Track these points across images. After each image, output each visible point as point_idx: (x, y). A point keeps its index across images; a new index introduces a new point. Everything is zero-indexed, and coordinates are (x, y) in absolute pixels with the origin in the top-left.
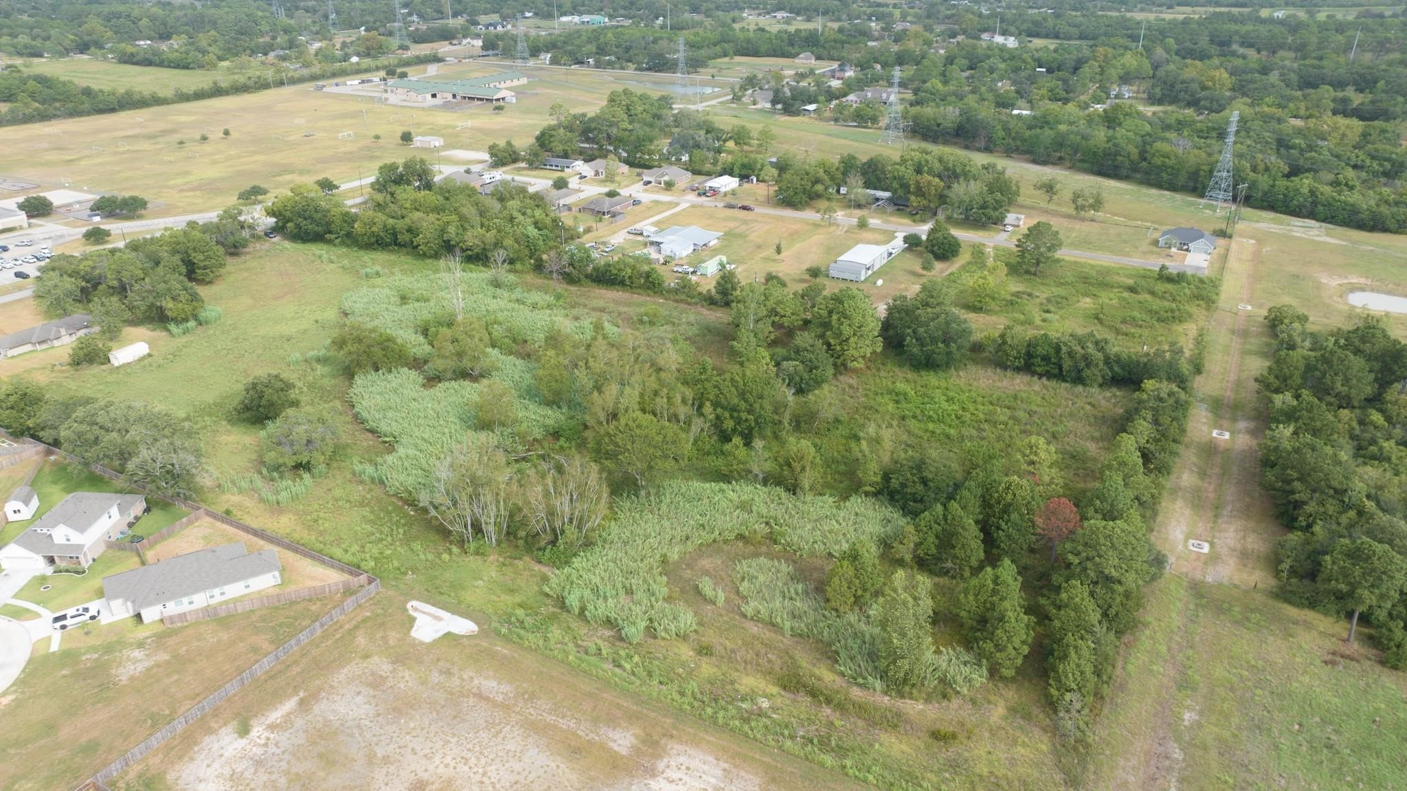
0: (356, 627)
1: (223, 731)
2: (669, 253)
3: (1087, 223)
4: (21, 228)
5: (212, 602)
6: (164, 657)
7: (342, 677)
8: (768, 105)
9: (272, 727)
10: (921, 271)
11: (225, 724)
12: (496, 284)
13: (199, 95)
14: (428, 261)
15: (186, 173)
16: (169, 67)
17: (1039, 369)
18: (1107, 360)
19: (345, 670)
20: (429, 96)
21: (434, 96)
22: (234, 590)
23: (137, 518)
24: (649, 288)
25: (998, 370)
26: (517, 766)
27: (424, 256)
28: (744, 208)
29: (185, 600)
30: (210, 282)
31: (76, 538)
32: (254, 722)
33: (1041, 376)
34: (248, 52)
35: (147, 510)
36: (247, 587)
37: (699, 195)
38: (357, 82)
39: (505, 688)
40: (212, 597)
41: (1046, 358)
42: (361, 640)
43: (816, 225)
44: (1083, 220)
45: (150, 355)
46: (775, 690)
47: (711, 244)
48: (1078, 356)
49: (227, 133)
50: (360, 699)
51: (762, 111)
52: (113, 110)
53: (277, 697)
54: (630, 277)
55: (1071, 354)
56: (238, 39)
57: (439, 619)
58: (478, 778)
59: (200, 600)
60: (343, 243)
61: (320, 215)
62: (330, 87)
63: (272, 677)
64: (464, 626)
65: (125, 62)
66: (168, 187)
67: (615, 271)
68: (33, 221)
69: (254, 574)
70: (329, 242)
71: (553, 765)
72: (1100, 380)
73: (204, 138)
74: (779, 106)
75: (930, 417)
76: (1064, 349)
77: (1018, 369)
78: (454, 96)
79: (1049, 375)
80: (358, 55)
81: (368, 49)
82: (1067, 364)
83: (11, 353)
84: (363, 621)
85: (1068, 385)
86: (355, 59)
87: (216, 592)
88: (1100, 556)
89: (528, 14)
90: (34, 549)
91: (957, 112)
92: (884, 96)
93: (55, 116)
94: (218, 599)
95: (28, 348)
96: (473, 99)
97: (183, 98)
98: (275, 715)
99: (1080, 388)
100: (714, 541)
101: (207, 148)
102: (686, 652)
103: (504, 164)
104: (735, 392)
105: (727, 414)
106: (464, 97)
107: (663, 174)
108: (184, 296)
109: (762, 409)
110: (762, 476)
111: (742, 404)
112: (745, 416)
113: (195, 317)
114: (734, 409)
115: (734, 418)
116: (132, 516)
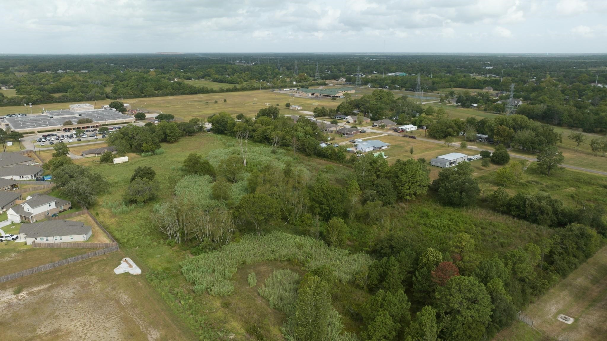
0: (96, 262)
1: (10, 290)
2: (360, 149)
3: (598, 157)
4: (131, 122)
5: (56, 242)
6: (21, 258)
7: (75, 281)
8: (455, 104)
9: (30, 294)
10: (481, 167)
11: (12, 287)
12: (274, 152)
13: (228, 91)
14: (257, 143)
15: (201, 112)
16: (227, 83)
17: (513, 213)
18: (555, 212)
19: (78, 279)
20: (310, 95)
21: (312, 94)
22: (66, 239)
23: (65, 210)
24: (338, 160)
25: (491, 211)
26: (101, 334)
27: (256, 141)
28: (412, 137)
29: (45, 238)
30: (172, 143)
31: (31, 210)
32: (25, 289)
33: (514, 217)
34: (257, 79)
35: (71, 208)
36: (72, 239)
37: (395, 132)
38: (288, 89)
39: (129, 300)
40: (56, 240)
41: (518, 207)
42: (95, 268)
43: (442, 146)
44: (596, 155)
45: (128, 162)
46: (243, 331)
47: (383, 148)
48: (536, 207)
49: (225, 101)
50: (73, 290)
51: (453, 106)
52: (196, 93)
53: (43, 282)
54: (331, 155)
55: (531, 205)
56: (255, 75)
57: (131, 266)
58: (81, 334)
59: (51, 240)
60: (230, 135)
61: (224, 123)
62: (277, 91)
63: (46, 273)
64: (136, 270)
65: (215, 81)
66: (191, 115)
67: (324, 151)
68: (138, 121)
69: (75, 233)
70: (226, 134)
71: (116, 338)
72: (549, 222)
73: (216, 102)
74: (460, 104)
75: (433, 225)
76: (527, 202)
77: (503, 213)
78: (320, 95)
79: (519, 217)
80: (296, 81)
81: (301, 79)
82: (529, 210)
83: (86, 156)
84: (101, 261)
85: (528, 223)
86: (294, 83)
87: (58, 238)
88: (451, 295)
89: (375, 72)
90: (17, 212)
91: (545, 107)
92: (516, 102)
93: (176, 94)
94: (59, 241)
95: (93, 155)
96: (327, 96)
97: (222, 91)
98: (35, 289)
99: (535, 225)
100: (275, 260)
101: (216, 105)
102: (218, 303)
103: (319, 116)
104: (322, 194)
105: (317, 205)
106: (324, 95)
107: (382, 122)
108: (150, 142)
109: (334, 204)
110: (318, 235)
111: (325, 201)
112: (324, 207)
113: (153, 151)
114: (321, 203)
115: (320, 208)
116: (63, 208)
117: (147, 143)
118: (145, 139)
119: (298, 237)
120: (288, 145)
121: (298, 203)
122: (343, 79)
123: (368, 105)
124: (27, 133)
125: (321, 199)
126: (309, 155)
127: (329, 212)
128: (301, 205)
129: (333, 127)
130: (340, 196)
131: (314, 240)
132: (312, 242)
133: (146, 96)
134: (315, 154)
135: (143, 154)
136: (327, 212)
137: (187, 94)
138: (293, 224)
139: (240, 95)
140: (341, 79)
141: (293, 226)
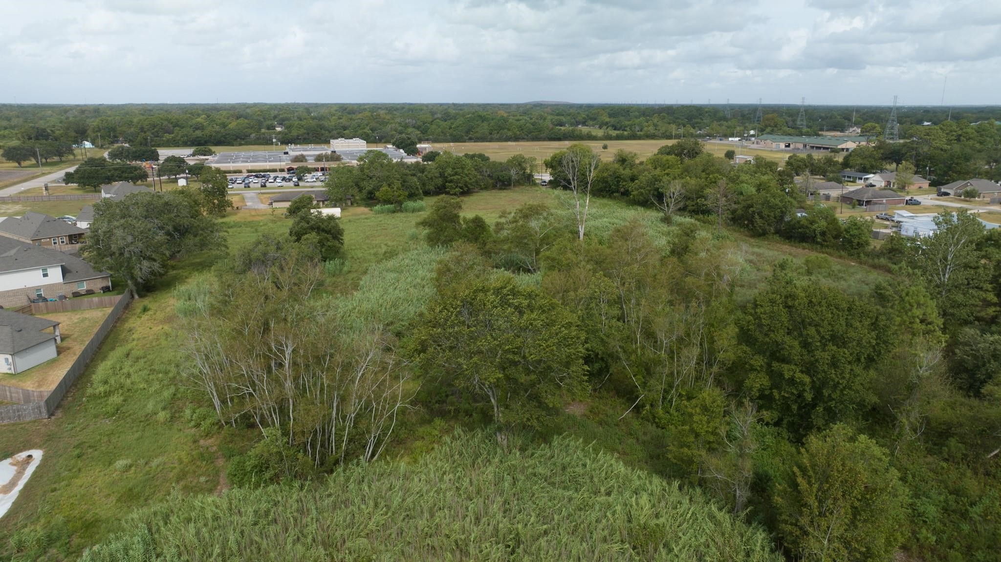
12: (664, 220)
20: (782, 145)
21: (788, 145)
23: (90, 292)
24: (844, 249)
34: (681, 126)
35: (106, 290)
38: (737, 139)
49: (605, 148)
52: (559, 139)
54: (823, 234)
56: (678, 118)
57: (9, 486)
62: (715, 141)
67: (803, 225)
70: (573, 189)
78: (805, 146)
80: (755, 129)
86: (752, 132)
89: (926, 123)
93: (523, 139)
96: (820, 148)
97: (606, 138)
104: (785, 318)
105: (758, 361)
106: (812, 147)
107: (966, 185)
108: (397, 184)
109: (834, 364)
110: (742, 494)
111: (792, 345)
112: (787, 371)
113: (400, 203)
114: (776, 355)
115: (771, 373)
116: (84, 287)
117: (389, 185)
118: (388, 177)
119: (656, 480)
120: (707, 212)
121: (680, 340)
122: (855, 128)
123: (926, 149)
124: (229, 172)
125: (780, 336)
126: (760, 234)
127: (809, 396)
128: (696, 351)
129: (832, 188)
130: (870, 337)
131: (721, 516)
132: (709, 526)
133: (470, 139)
134: (778, 232)
135: (378, 207)
136: (800, 396)
137: (544, 140)
138: (653, 419)
139: (637, 144)
140: (851, 130)
141: (651, 428)
